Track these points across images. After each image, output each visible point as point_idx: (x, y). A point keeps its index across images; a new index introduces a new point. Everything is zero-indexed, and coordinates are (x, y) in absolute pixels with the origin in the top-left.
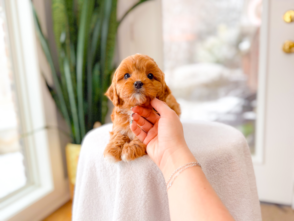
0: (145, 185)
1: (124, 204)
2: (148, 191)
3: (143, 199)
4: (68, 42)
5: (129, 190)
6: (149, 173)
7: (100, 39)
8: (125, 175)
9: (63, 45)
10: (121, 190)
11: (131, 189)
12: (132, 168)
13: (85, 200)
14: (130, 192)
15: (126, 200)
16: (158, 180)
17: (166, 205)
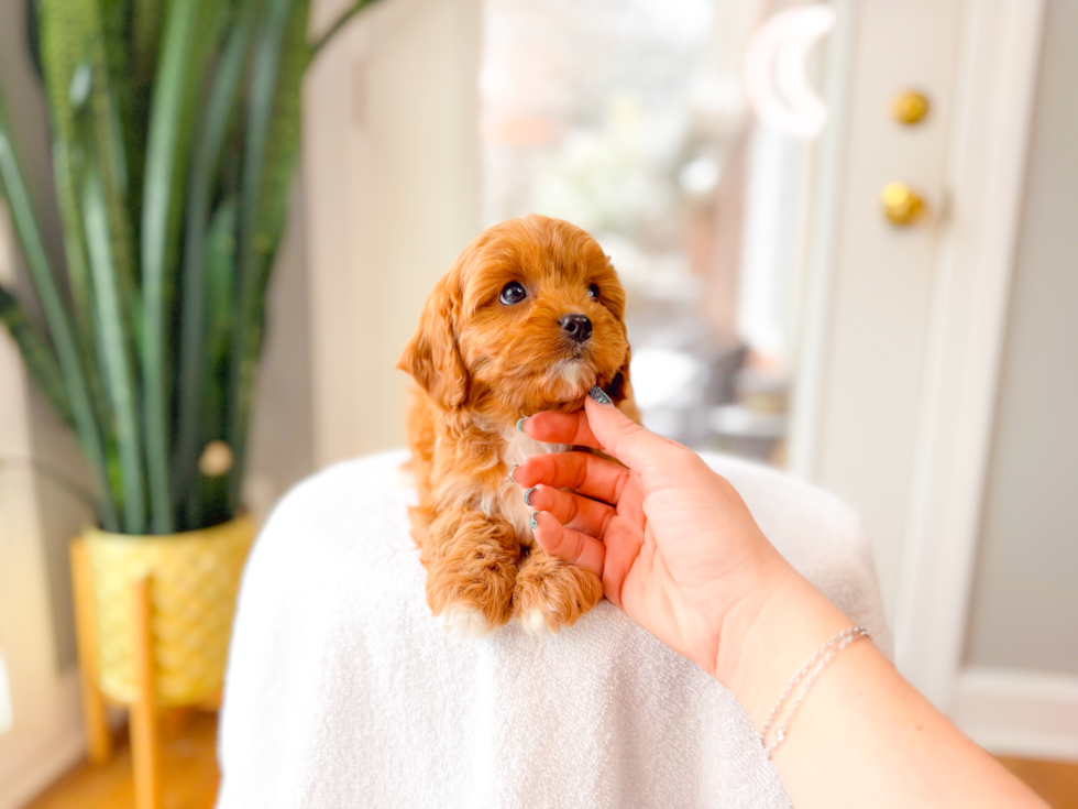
0: (599, 714)
1: (518, 794)
2: (609, 736)
3: (592, 766)
4: (104, 105)
5: (538, 736)
6: (612, 668)
7: (241, 109)
8: (519, 682)
9: (83, 115)
10: (506, 741)
11: (542, 735)
12: (542, 654)
13: (314, 786)
14: (541, 744)
15: (526, 778)
16: (638, 691)
17: (658, 776)
